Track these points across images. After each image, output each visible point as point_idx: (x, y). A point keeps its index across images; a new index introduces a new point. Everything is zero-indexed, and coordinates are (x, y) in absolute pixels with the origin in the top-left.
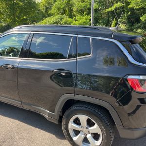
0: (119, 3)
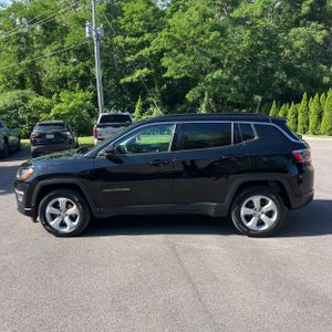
0: (145, 70)
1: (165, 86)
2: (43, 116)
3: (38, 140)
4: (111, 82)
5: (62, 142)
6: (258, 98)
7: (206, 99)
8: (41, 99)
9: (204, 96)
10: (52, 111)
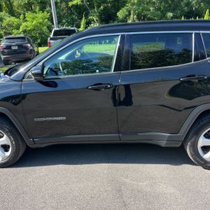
1: (102, 7)
2: (15, 31)
3: (6, 51)
4: (63, 5)
5: (24, 52)
6: (170, 14)
7: (132, 16)
8: (13, 19)
9: (130, 14)
10: (21, 28)
